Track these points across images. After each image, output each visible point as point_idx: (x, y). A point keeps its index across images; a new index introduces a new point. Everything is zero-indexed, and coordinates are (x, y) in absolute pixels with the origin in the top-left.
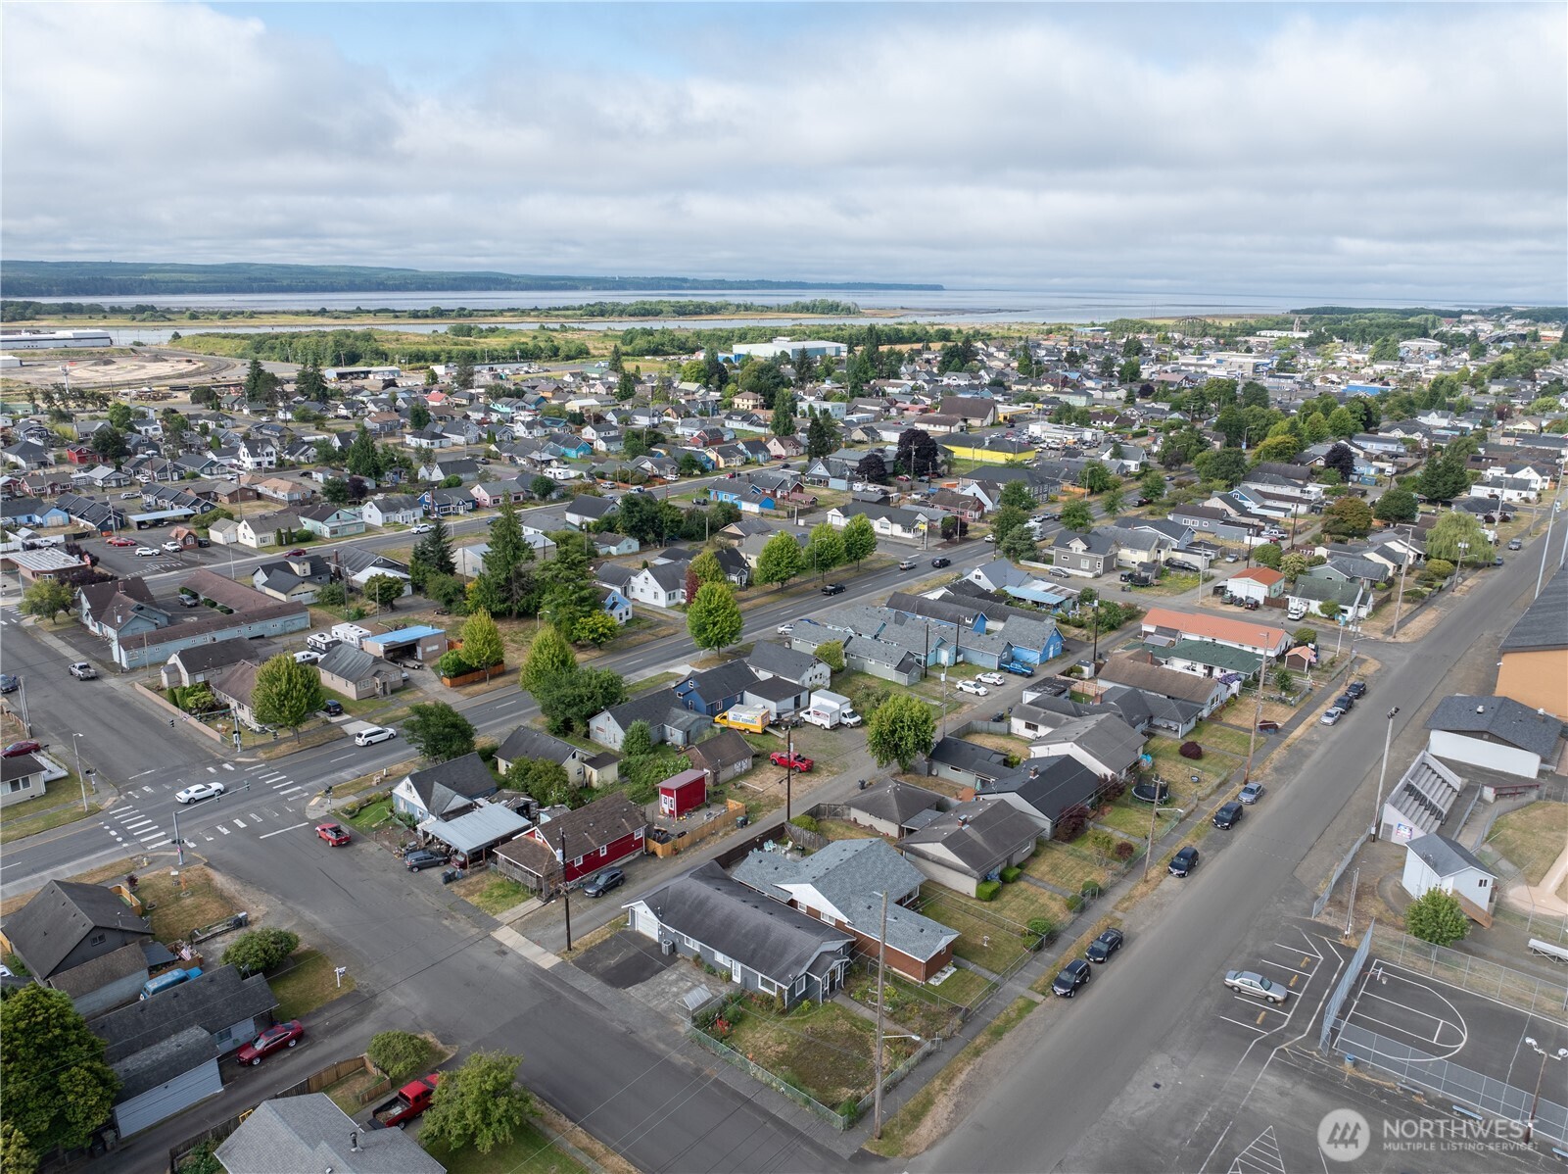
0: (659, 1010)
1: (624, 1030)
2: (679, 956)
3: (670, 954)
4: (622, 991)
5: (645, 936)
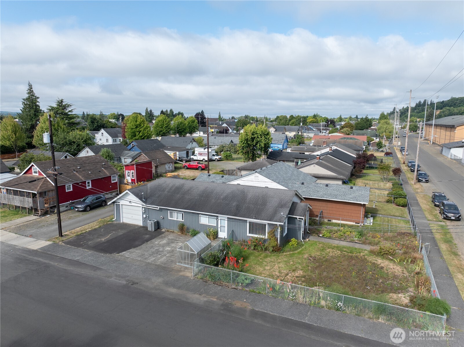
0: (159, 263)
1: (124, 282)
2: (163, 230)
3: (155, 230)
4: (116, 255)
5: (131, 224)
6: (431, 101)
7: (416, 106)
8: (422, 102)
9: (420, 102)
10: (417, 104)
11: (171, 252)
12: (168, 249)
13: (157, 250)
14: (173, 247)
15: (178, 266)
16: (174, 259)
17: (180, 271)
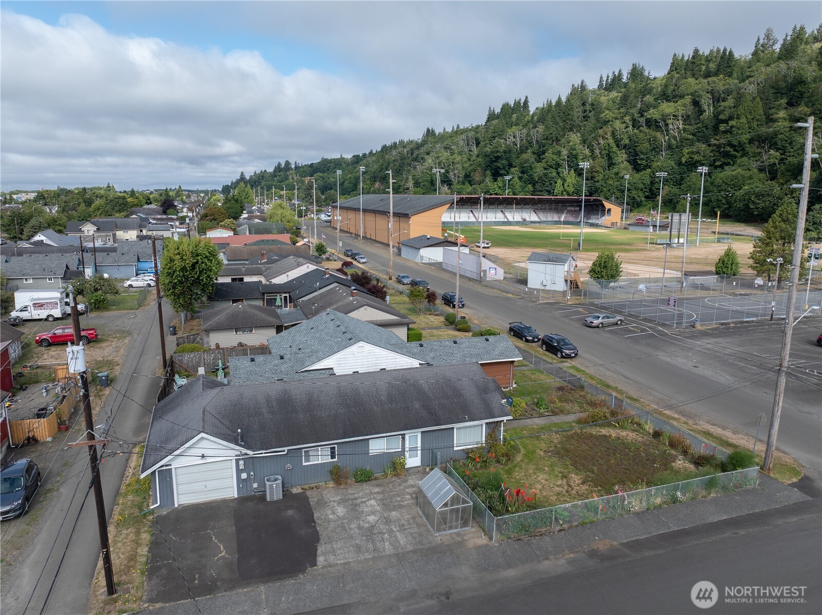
2: (295, 491)
6: (296, 163)
7: (275, 171)
8: (283, 165)
9: (279, 164)
10: (276, 167)
11: (388, 521)
12: (372, 518)
13: (360, 528)
14: (373, 513)
15: (441, 537)
16: (415, 530)
17: (461, 543)
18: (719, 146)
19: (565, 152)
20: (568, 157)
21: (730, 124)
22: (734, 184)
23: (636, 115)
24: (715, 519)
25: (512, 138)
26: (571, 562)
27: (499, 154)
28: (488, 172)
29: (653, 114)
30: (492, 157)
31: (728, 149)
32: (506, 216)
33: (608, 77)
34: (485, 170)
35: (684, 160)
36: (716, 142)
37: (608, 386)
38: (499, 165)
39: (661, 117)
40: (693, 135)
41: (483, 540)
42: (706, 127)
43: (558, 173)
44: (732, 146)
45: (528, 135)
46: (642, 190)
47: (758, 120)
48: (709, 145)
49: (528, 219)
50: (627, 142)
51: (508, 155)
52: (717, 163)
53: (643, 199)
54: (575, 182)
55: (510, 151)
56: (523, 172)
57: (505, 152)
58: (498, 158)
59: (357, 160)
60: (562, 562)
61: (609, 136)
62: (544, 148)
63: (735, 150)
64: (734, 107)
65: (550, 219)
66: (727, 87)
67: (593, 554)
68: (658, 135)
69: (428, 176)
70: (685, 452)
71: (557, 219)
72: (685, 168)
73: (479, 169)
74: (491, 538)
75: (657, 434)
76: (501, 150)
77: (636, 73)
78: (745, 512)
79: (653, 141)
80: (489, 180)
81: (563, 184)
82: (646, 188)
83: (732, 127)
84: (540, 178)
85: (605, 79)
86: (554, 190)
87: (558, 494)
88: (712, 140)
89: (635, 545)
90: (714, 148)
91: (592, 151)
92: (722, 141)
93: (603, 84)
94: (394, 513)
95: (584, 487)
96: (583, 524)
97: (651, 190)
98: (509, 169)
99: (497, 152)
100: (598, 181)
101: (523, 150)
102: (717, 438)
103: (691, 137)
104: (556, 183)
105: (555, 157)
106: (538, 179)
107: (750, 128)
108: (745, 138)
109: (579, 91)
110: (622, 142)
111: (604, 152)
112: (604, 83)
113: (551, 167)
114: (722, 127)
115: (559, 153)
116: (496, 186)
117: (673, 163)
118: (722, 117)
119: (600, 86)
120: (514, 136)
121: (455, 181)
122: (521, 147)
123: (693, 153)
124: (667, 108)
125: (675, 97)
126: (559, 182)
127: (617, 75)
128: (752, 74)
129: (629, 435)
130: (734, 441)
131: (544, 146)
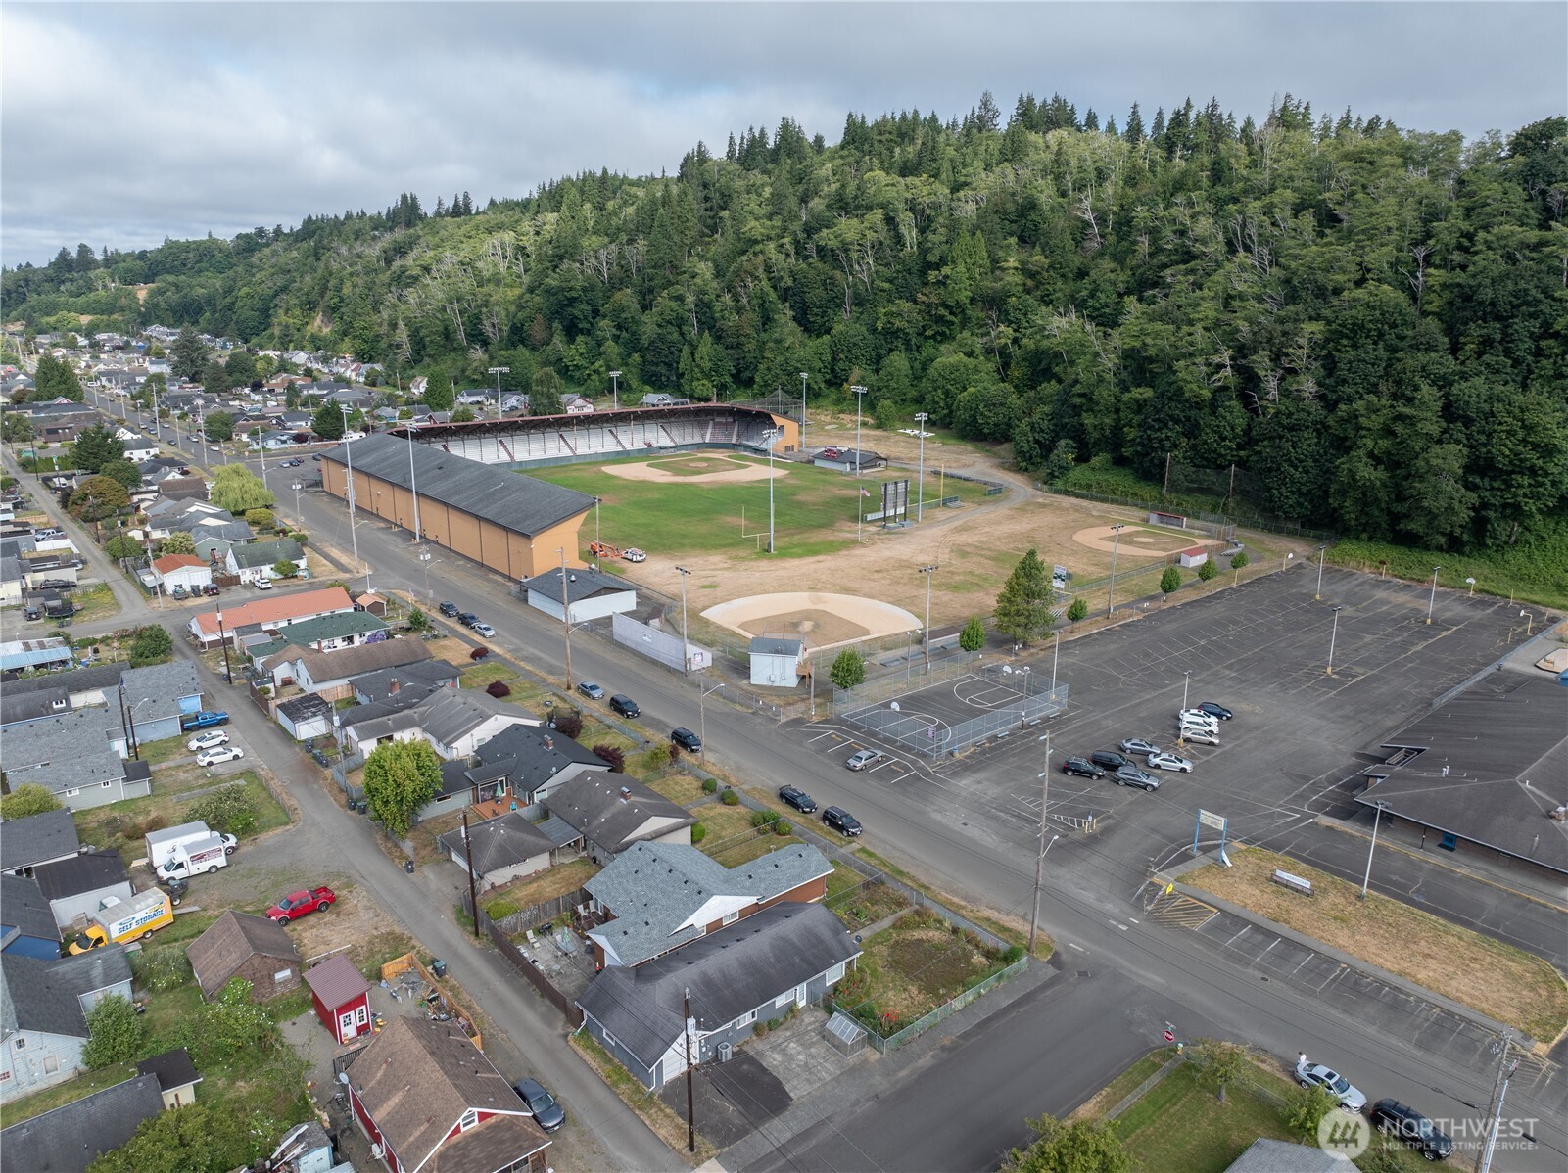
6: (105, 251)
8: (74, 255)
11: (813, 1057)
12: (801, 1057)
13: (799, 1066)
14: (799, 1053)
15: (852, 1059)
16: (833, 1059)
17: (866, 1061)
18: (929, 305)
19: (690, 298)
20: (697, 306)
21: (943, 273)
22: (954, 379)
23: (801, 236)
24: (1005, 1004)
25: (593, 261)
26: (933, 1057)
27: (574, 294)
28: (556, 325)
29: (825, 237)
30: (561, 297)
31: (942, 312)
32: (619, 442)
33: (743, 138)
34: (551, 320)
35: (879, 326)
36: (924, 298)
37: (901, 873)
38: (576, 312)
39: (840, 245)
40: (891, 282)
41: (878, 1055)
42: (909, 272)
43: (682, 334)
44: (944, 305)
45: (621, 256)
46: (819, 371)
47: (981, 267)
48: (915, 302)
49: (656, 445)
50: (790, 283)
51: (590, 295)
52: (928, 333)
53: (822, 385)
54: (711, 351)
55: (592, 288)
56: (619, 327)
57: (584, 289)
58: (572, 301)
59: (249, 244)
60: (928, 1058)
61: (761, 273)
62: (652, 284)
63: (951, 313)
64: (947, 242)
65: (689, 440)
66: (933, 198)
67: (943, 1048)
68: (838, 274)
69: (438, 322)
70: (977, 946)
71: (701, 441)
72: (882, 337)
73: (539, 317)
74: (882, 1053)
75: (955, 931)
76: (578, 285)
77: (789, 135)
78: (1022, 993)
79: (828, 283)
80: (558, 341)
81: (693, 354)
82: (825, 367)
83: (947, 277)
84: (652, 342)
85: (738, 141)
86: (678, 363)
87: (907, 1007)
88: (919, 295)
89: (965, 1036)
90: (923, 308)
91: (736, 298)
92: (934, 299)
93: (735, 149)
94: (812, 1050)
95: (921, 996)
96: (930, 1028)
97: (833, 370)
98: (594, 318)
99: (571, 289)
100: (749, 352)
101: (616, 284)
102: (995, 923)
103: (886, 285)
104: (680, 351)
105: (673, 304)
106: (650, 344)
107: (970, 278)
108: (964, 296)
109: (695, 164)
110: (782, 284)
111: (755, 301)
112: (738, 148)
113: (669, 322)
114: (933, 276)
115: (680, 298)
116: (574, 351)
117: (864, 329)
118: (930, 258)
119: (730, 154)
120: (598, 256)
121: (495, 340)
122: (610, 278)
123: (892, 314)
124: (848, 228)
125: (857, 207)
126: (686, 350)
127: (757, 135)
128: (969, 180)
129: (934, 935)
130: (1007, 925)
131: (651, 280)
